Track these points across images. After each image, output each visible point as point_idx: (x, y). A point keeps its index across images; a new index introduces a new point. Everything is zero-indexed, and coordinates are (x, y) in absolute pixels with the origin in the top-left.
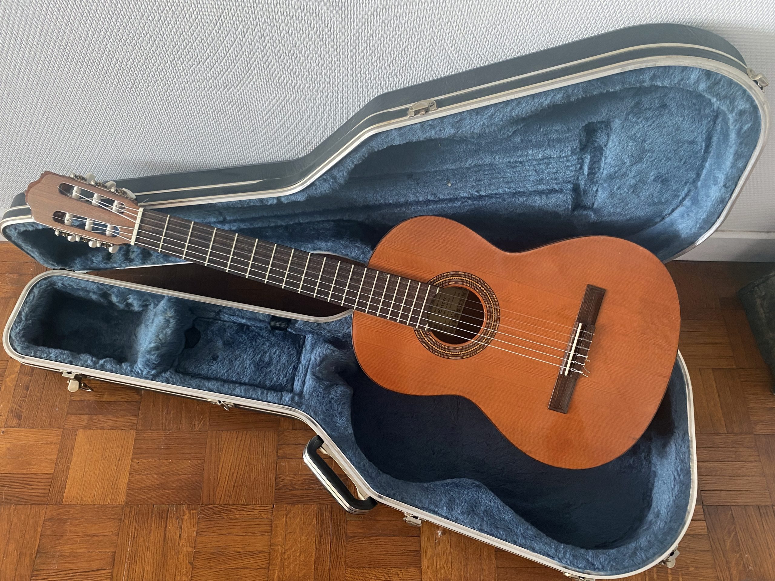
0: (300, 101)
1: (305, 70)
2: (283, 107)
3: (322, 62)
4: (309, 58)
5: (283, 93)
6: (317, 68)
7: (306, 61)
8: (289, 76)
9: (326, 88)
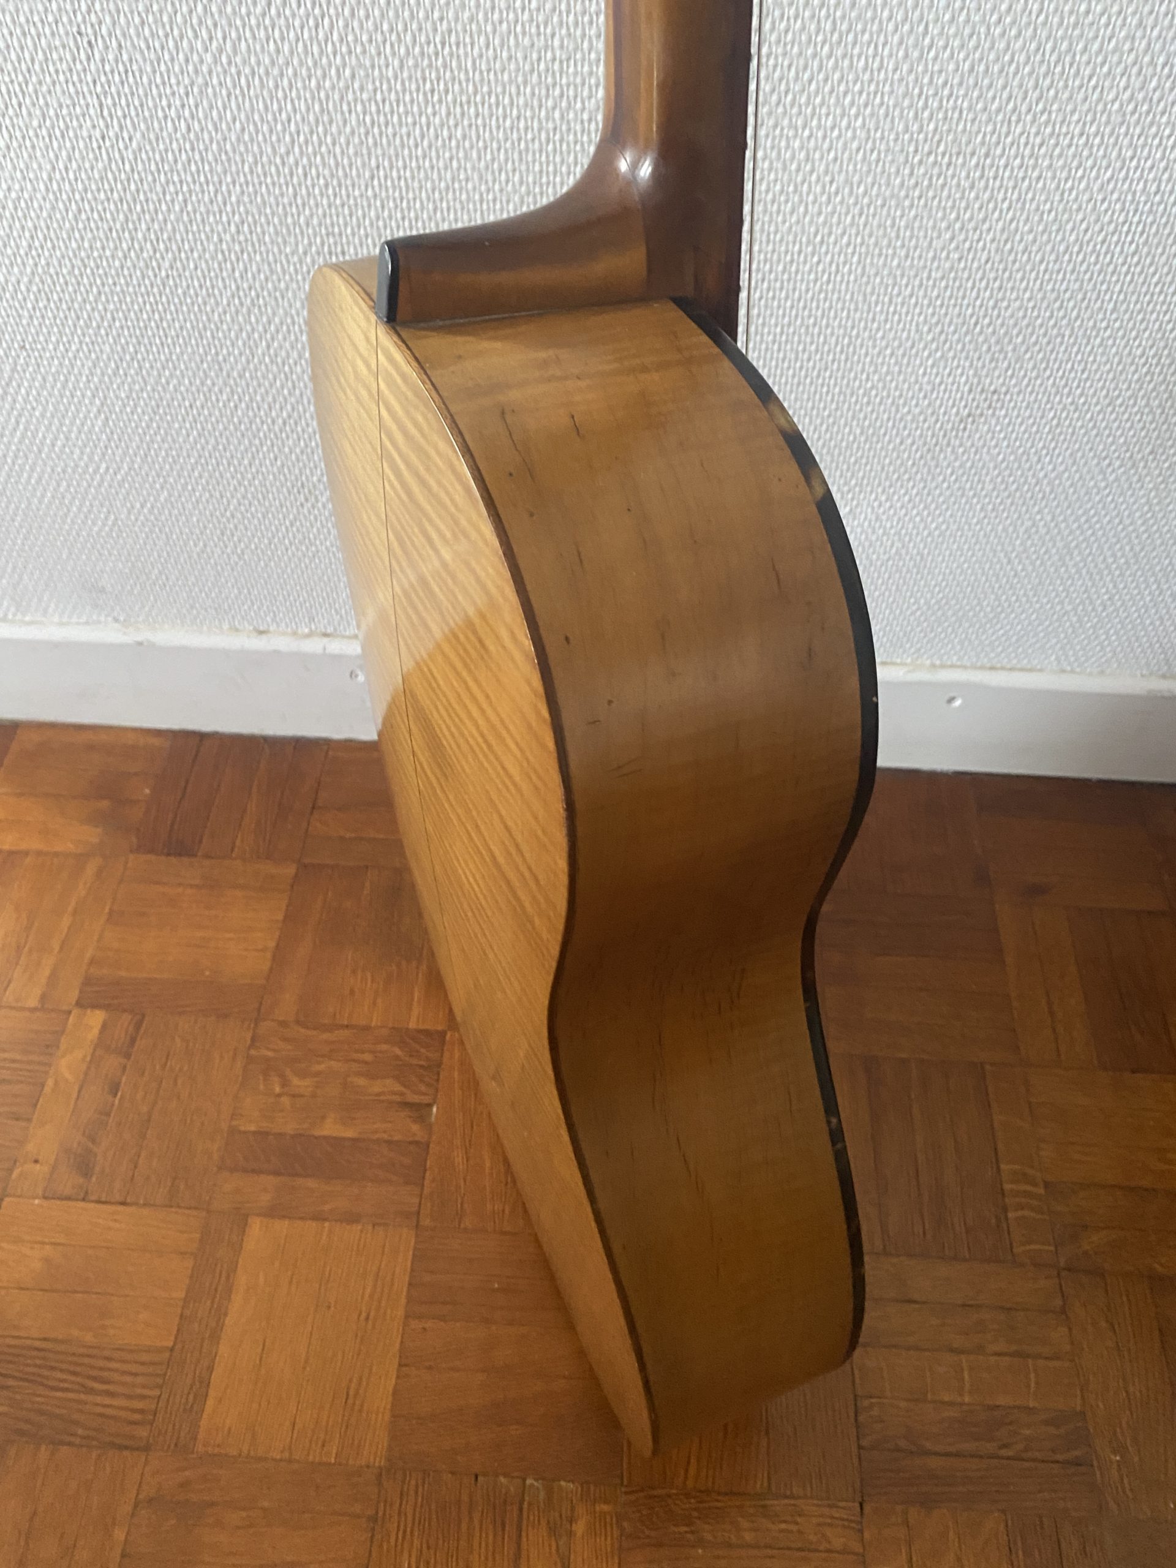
0: (1018, 238)
1: (1076, 117)
2: (960, 259)
3: (1138, 85)
4: (1105, 69)
5: (980, 208)
6: (1116, 106)
7: (1093, 82)
8: (1023, 140)
9: (1111, 186)
